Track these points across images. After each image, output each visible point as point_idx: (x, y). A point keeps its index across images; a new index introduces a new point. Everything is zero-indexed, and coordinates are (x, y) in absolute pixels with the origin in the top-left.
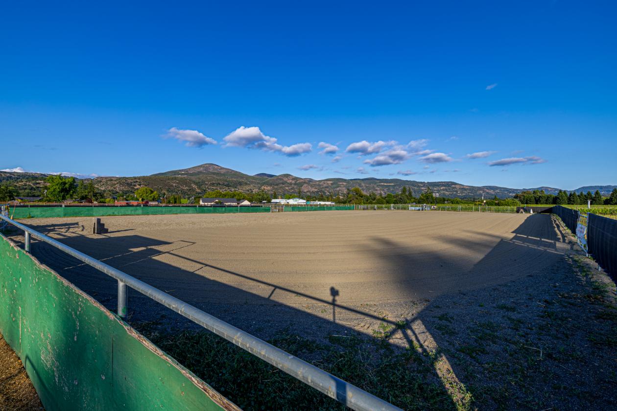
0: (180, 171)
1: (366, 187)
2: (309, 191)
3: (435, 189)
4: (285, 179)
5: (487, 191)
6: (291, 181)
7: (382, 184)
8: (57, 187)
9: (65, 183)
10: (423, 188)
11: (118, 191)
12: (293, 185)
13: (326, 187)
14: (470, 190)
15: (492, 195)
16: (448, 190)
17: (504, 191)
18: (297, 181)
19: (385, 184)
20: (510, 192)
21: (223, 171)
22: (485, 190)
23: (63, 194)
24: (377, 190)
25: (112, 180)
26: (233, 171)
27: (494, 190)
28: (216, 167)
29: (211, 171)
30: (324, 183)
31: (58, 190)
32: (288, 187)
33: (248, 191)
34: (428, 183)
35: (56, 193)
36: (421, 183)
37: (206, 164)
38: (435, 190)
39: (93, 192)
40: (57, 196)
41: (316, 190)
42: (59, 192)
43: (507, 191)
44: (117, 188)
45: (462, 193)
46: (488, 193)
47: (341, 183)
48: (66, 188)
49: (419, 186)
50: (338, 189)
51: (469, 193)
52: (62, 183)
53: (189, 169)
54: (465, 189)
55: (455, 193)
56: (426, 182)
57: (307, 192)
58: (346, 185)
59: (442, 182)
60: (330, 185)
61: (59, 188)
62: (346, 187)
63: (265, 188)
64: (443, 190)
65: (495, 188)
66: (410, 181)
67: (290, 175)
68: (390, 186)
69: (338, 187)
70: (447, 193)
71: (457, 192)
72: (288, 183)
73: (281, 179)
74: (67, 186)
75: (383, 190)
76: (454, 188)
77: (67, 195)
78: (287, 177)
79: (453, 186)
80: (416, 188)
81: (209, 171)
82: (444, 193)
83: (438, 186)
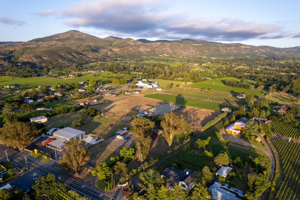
1: (183, 47)
4: (128, 42)
5: (261, 50)
6: (132, 44)
7: (194, 44)
10: (220, 48)
12: (133, 47)
13: (156, 47)
14: (250, 50)
15: (263, 53)
16: (236, 50)
17: (272, 49)
18: (136, 43)
19: (196, 45)
20: (276, 51)
21: (84, 36)
24: (190, 49)
26: (91, 36)
27: (266, 49)
28: (78, 33)
29: (75, 36)
30: (155, 44)
32: (130, 48)
33: (105, 53)
38: (228, 50)
41: (149, 50)
43: (275, 49)
45: (244, 52)
47: (166, 44)
49: (218, 47)
50: (164, 49)
53: (60, 36)
54: (247, 49)
55: (240, 52)
57: (143, 51)
58: (170, 45)
60: (159, 45)
62: (169, 47)
63: (115, 49)
64: (233, 49)
67: (131, 39)
68: (199, 46)
69: (164, 47)
70: (235, 51)
71: (241, 51)
72: (130, 46)
75: (195, 49)
76: (240, 48)
79: (240, 47)
80: (216, 48)
82: (233, 52)
83: (231, 46)
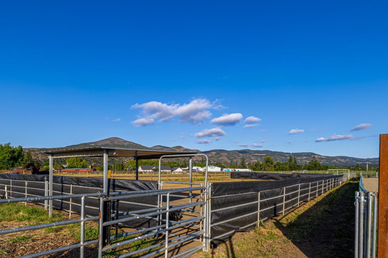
0: (90, 143)
2: (197, 160)
3: (299, 158)
5: (340, 160)
8: (7, 155)
9: (14, 152)
11: (40, 160)
14: (326, 159)
15: (343, 163)
16: (309, 159)
17: (352, 160)
20: (358, 161)
21: (126, 144)
22: (338, 159)
23: (12, 162)
24: (252, 159)
25: (34, 151)
27: (345, 160)
28: (120, 140)
29: (116, 143)
31: (8, 158)
34: (293, 153)
35: (6, 160)
36: (287, 153)
37: (112, 138)
39: (31, 160)
40: (7, 164)
42: (8, 160)
43: (355, 160)
44: (40, 158)
46: (340, 162)
47: (223, 154)
48: (15, 156)
49: (286, 156)
50: (221, 158)
51: (325, 161)
52: (11, 151)
53: (98, 142)
54: (323, 159)
56: (291, 153)
57: (196, 161)
58: (227, 155)
59: (304, 153)
60: (214, 155)
61: (9, 156)
62: (227, 157)
64: (305, 159)
65: (345, 158)
66: (278, 152)
67: (181, 147)
68: (262, 156)
69: (221, 157)
73: (174, 150)
74: (16, 154)
75: (257, 159)
76: (313, 157)
77: (16, 163)
78: (179, 149)
80: (283, 158)
81: (115, 144)
83: (301, 156)
